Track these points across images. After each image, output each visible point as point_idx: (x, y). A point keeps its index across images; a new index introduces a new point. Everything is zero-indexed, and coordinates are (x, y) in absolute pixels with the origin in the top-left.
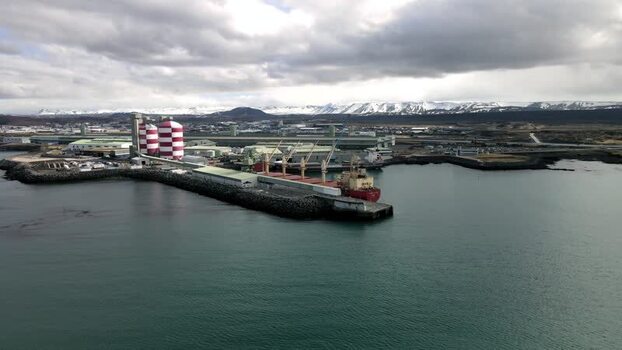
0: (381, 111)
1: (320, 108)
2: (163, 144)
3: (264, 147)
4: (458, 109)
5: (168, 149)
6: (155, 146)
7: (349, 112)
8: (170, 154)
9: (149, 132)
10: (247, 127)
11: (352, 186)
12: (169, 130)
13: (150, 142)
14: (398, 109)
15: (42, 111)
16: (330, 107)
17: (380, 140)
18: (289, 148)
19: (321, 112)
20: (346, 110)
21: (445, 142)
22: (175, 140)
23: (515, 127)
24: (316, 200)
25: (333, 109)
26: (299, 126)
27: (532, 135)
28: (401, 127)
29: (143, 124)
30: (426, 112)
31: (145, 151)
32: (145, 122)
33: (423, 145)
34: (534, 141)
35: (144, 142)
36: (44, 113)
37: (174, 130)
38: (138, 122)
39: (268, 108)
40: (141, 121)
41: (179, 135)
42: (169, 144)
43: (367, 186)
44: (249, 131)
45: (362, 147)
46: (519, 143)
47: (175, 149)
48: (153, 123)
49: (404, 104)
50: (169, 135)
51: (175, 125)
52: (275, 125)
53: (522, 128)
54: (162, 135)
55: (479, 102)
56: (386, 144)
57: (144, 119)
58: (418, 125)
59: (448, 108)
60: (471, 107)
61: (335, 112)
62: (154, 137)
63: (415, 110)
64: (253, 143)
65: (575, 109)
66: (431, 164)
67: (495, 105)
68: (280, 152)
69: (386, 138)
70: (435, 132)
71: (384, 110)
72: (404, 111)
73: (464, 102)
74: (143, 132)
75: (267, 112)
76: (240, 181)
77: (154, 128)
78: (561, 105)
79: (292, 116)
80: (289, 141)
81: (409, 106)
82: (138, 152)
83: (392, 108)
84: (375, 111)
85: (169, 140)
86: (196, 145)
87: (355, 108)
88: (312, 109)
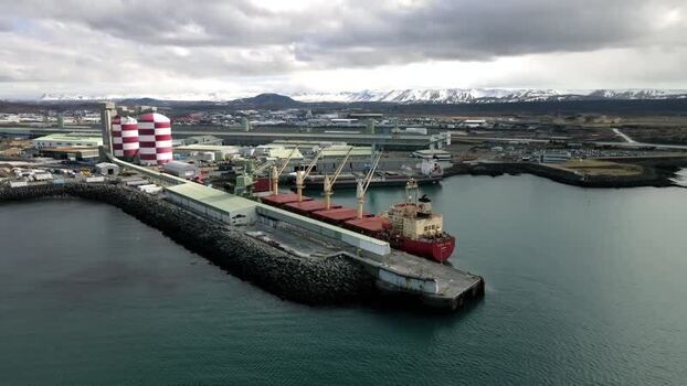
0: (423, 99)
1: (356, 94)
2: (143, 144)
3: (281, 147)
4: (510, 97)
5: (151, 151)
6: (135, 146)
7: (389, 99)
8: (153, 157)
9: (125, 128)
10: (270, 118)
11: (407, 231)
12: (150, 126)
13: (127, 140)
14: (443, 96)
15: (44, 96)
16: (366, 94)
17: (432, 139)
18: (315, 148)
19: (357, 99)
20: (385, 97)
21: (516, 141)
22: (159, 138)
23: (588, 119)
24: (345, 264)
25: (370, 96)
26: (330, 116)
27: (615, 130)
28: (452, 119)
29: (117, 117)
30: (475, 100)
31: (120, 153)
32: (121, 114)
33: (488, 146)
34: (625, 140)
35: (118, 140)
36: (47, 99)
37: (158, 125)
38: (110, 114)
39: (297, 94)
40: (115, 113)
41: (167, 131)
42: (152, 145)
43: (432, 232)
44: (271, 122)
45: (410, 148)
46: (613, 144)
47: (160, 151)
48: (131, 115)
49: (450, 91)
50: (151, 132)
51: (159, 118)
52: (302, 116)
53: (596, 121)
54: (142, 132)
55: (535, 89)
56: (440, 145)
57: (119, 110)
58: (471, 116)
59: (499, 97)
60: (526, 95)
61: (372, 100)
62: (134, 133)
63: (463, 98)
64: (268, 141)
65: (643, 98)
66: (506, 175)
67: (553, 93)
68: (301, 156)
69: (440, 136)
70: (496, 128)
71: (427, 98)
72: (450, 99)
73: (517, 89)
74: (117, 128)
75: (296, 98)
76: (227, 214)
77: (132, 121)
78: (627, 94)
79: (324, 103)
80: (315, 139)
81: (455, 93)
82: (110, 155)
83: (436, 95)
84: (417, 98)
85: (151, 138)
86: (196, 142)
87: (395, 95)
88: (346, 96)
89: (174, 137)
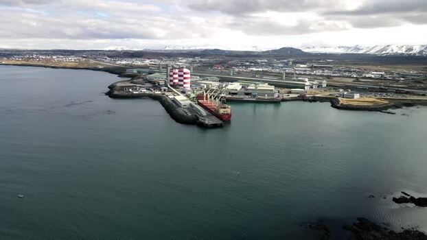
0: (400, 52)
1: (349, 48)
2: (180, 81)
5: (182, 83)
6: (176, 81)
7: (372, 52)
8: (182, 85)
9: (174, 74)
12: (182, 73)
13: (175, 78)
14: (416, 50)
16: (356, 48)
19: (349, 52)
22: (185, 78)
25: (359, 49)
31: (172, 83)
35: (172, 78)
37: (185, 73)
38: (169, 68)
40: (171, 68)
41: (188, 76)
42: (182, 81)
47: (185, 83)
48: (177, 69)
49: (422, 46)
50: (182, 76)
54: (180, 76)
61: (361, 52)
62: (176, 76)
71: (403, 51)
72: (420, 52)
74: (171, 74)
77: (177, 71)
82: (168, 84)
84: (395, 51)
85: (182, 78)
86: (207, 80)
87: (378, 49)
88: (342, 49)
89: (191, 78)
